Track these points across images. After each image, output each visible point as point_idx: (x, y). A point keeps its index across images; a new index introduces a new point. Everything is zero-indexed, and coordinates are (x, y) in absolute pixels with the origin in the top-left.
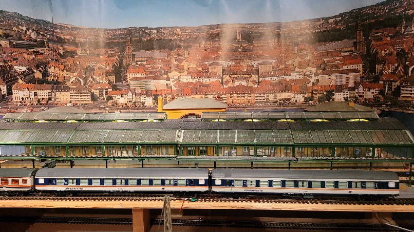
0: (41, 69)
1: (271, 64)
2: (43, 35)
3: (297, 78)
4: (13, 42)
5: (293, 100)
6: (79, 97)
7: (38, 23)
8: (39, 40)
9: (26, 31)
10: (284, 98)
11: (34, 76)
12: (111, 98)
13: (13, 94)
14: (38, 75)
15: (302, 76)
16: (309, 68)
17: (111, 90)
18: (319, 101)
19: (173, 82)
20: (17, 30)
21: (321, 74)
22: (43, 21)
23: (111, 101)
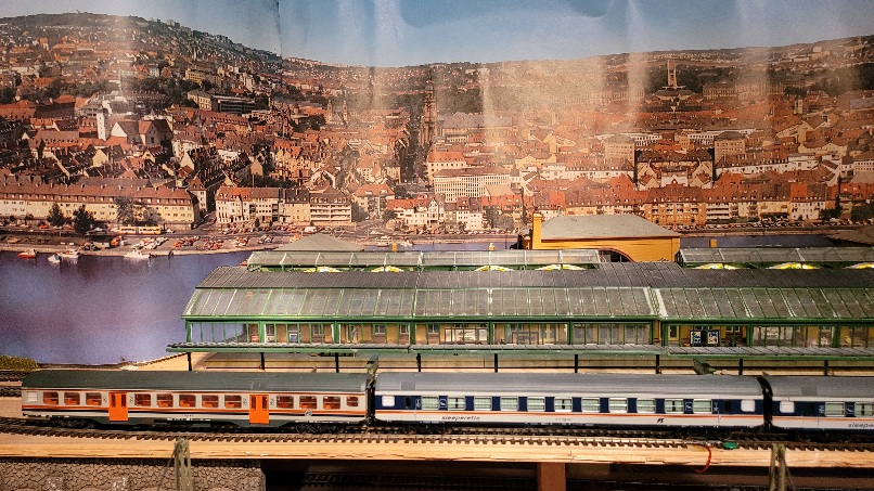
0: (261, 154)
1: (744, 137)
2: (265, 83)
3: (804, 167)
4: (217, 99)
5: (793, 217)
6: (329, 213)
7: (257, 59)
8: (258, 93)
9: (238, 77)
10: (772, 211)
11: (250, 171)
12: (392, 215)
13: (217, 208)
14: (256, 168)
15: (814, 164)
16: (831, 147)
17: (392, 197)
18: (854, 219)
19: (526, 178)
20: (223, 72)
21: (858, 159)
22: (265, 53)
23: (392, 222)
